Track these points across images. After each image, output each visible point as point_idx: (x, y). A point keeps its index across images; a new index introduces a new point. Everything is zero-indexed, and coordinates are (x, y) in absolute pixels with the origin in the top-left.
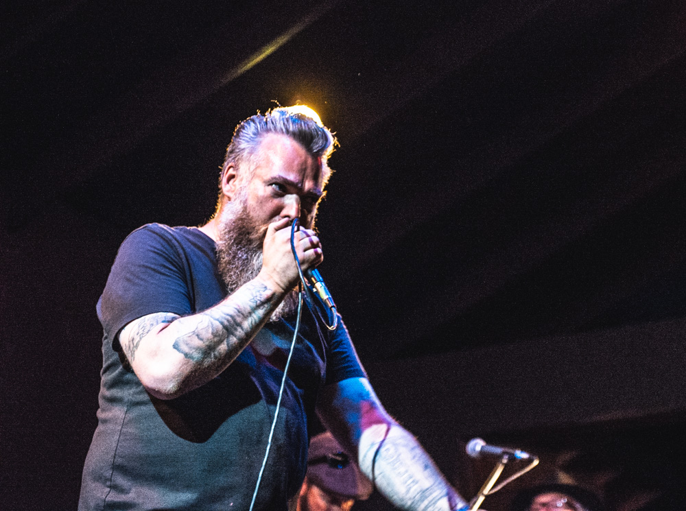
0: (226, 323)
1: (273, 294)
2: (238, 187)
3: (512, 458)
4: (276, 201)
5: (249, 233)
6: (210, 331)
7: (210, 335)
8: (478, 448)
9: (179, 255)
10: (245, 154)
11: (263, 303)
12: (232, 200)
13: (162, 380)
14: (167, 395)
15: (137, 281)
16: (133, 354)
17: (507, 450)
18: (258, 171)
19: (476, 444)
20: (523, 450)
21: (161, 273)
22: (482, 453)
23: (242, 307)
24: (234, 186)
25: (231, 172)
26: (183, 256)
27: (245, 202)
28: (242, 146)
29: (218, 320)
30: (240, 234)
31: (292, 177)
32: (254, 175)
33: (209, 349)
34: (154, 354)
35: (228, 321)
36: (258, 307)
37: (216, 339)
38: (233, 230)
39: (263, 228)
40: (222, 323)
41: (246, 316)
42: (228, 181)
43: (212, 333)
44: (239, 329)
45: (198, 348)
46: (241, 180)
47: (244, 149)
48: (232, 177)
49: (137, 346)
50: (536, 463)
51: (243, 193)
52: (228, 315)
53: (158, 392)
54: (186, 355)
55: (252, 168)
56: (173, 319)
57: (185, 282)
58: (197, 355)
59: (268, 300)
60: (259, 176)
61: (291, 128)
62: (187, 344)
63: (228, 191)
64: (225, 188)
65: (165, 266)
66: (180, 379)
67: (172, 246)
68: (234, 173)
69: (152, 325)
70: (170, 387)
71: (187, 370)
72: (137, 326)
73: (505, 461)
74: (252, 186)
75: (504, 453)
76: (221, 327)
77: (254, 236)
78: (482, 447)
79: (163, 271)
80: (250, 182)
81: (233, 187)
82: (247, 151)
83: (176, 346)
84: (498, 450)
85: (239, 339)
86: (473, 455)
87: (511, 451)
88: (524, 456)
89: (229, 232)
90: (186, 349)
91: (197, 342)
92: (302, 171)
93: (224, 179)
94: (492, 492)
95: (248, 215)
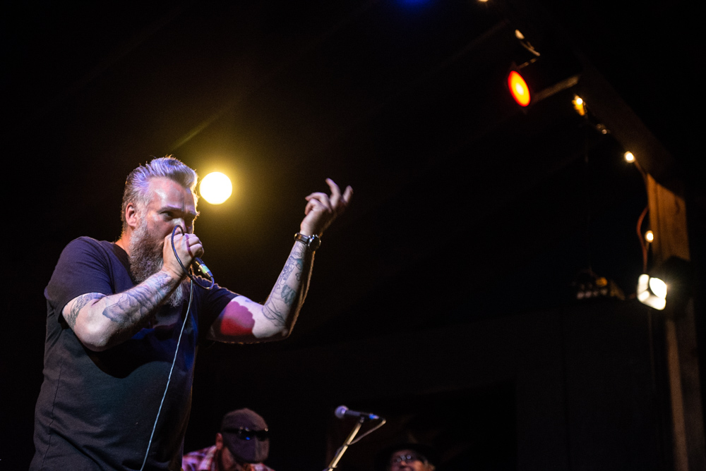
0: (139, 298)
1: (173, 279)
2: (138, 219)
3: (368, 419)
4: (168, 224)
5: (152, 249)
6: (129, 303)
7: (128, 306)
8: (343, 412)
9: (104, 257)
10: (139, 195)
11: (165, 285)
12: (136, 228)
13: (95, 336)
14: (100, 347)
15: (75, 272)
16: (74, 321)
17: (363, 413)
18: (151, 205)
19: (341, 410)
20: (375, 414)
21: (93, 268)
22: (346, 415)
23: (150, 288)
24: (136, 218)
25: (130, 209)
26: (107, 258)
27: (146, 227)
28: (136, 190)
29: (133, 296)
30: (146, 250)
31: (176, 206)
32: (149, 208)
33: (128, 315)
34: (89, 319)
35: (141, 296)
36: (162, 288)
37: (133, 309)
38: (141, 248)
39: (161, 243)
40: (136, 298)
41: (153, 294)
42: (130, 215)
43: (130, 305)
44: (149, 303)
45: (120, 315)
46: (140, 213)
47: (137, 191)
48: (132, 212)
49: (77, 315)
50: (384, 422)
51: (143, 222)
52: (141, 293)
53: (92, 346)
54: (112, 319)
55: (146, 203)
56: (102, 297)
57: (108, 274)
58: (120, 319)
59: (169, 283)
60: (152, 209)
61: (168, 171)
62: (113, 312)
63: (132, 223)
64: (130, 221)
65: (95, 263)
66: (108, 335)
67: (99, 251)
68: (133, 210)
69: (88, 300)
70: (101, 341)
71: (113, 330)
72: (76, 302)
73: (362, 421)
74: (149, 216)
75: (361, 416)
76: (136, 300)
77: (156, 250)
78: (346, 412)
79: (94, 266)
80: (147, 213)
81: (135, 220)
82: (140, 192)
83: (105, 313)
84: (357, 414)
85: (149, 309)
86: (339, 417)
87: (366, 414)
88: (376, 417)
89: (138, 249)
90: (111, 315)
91: (119, 311)
92: (182, 200)
93: (127, 215)
94: (353, 443)
95: (150, 236)
